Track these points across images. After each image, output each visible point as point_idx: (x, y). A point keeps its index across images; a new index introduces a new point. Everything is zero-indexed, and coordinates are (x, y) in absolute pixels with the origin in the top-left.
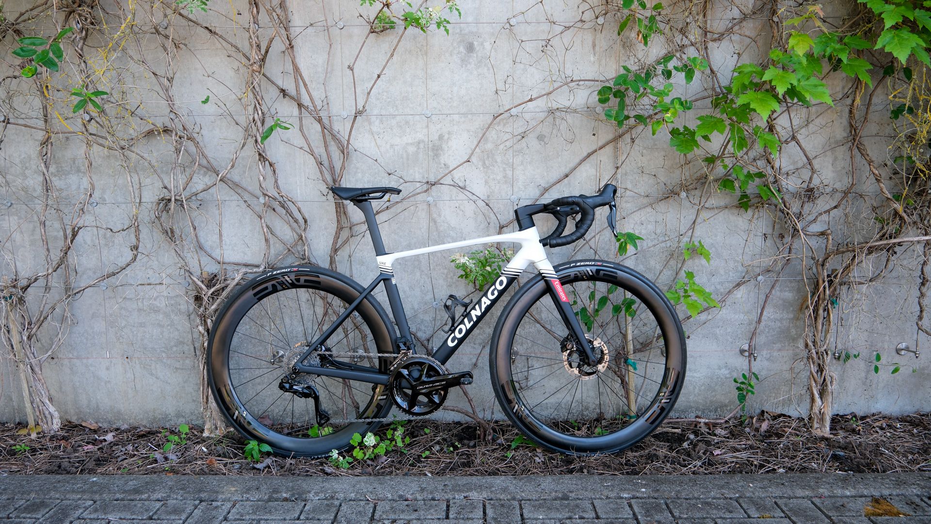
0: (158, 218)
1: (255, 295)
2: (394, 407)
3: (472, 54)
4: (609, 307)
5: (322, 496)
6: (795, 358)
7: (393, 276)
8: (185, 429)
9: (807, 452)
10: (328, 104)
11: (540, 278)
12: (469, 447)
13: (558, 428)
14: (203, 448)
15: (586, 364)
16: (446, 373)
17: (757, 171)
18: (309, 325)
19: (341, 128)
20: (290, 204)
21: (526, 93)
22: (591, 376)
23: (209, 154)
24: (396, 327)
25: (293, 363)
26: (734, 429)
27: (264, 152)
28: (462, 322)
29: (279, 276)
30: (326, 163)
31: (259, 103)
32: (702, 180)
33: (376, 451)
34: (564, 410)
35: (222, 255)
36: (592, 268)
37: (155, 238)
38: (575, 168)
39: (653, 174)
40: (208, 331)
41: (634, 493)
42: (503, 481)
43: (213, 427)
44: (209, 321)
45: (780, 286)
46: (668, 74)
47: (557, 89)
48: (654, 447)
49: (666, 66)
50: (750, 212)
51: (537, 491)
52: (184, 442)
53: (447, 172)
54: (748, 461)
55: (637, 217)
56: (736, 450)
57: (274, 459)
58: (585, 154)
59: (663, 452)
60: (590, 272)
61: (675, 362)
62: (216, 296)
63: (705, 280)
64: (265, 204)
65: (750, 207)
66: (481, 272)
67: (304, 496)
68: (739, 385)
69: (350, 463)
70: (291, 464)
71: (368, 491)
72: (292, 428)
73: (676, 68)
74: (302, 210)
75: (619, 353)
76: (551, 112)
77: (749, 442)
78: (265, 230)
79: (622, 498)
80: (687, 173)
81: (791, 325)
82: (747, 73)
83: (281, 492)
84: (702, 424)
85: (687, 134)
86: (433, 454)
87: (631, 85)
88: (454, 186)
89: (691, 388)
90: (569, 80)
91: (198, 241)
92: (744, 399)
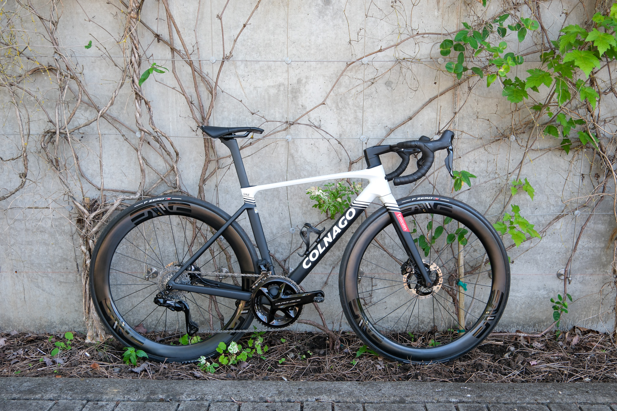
0: (44, 149)
1: (133, 220)
2: (255, 320)
3: (328, 7)
4: (444, 236)
5: (193, 397)
6: (605, 282)
7: (255, 206)
8: (70, 336)
9: (610, 363)
10: (198, 49)
11: (385, 210)
12: (319, 355)
13: (397, 339)
14: (86, 353)
15: (423, 285)
16: (301, 291)
17: (578, 118)
18: (180, 246)
19: (210, 71)
20: (164, 139)
21: (376, 43)
22: (427, 296)
23: (90, 92)
24: (257, 249)
25: (167, 281)
26: (549, 342)
27: (140, 91)
28: (316, 247)
29: (155, 204)
30: (196, 102)
31: (136, 47)
32: (529, 126)
33: (239, 358)
34: (402, 323)
35: (102, 184)
36: (430, 202)
37: (41, 166)
38: (418, 112)
39: (487, 118)
40: (90, 250)
41: (461, 398)
42: (349, 386)
43: (94, 334)
44: (90, 242)
45: (594, 219)
46: (503, 32)
47: (404, 41)
48: (479, 358)
49: (501, 24)
50: (571, 154)
51: (378, 396)
52: (70, 348)
53: (304, 112)
54: (559, 370)
55: (471, 156)
56: (549, 361)
57: (150, 364)
58: (427, 99)
59: (487, 362)
60: (428, 206)
61: (500, 286)
62: (97, 219)
63: (528, 212)
64: (141, 138)
65: (571, 149)
66: (333, 203)
67: (178, 397)
68: (555, 304)
69: (216, 368)
70: (165, 368)
71: (233, 394)
72: (164, 336)
73: (510, 27)
74: (175, 145)
75: (452, 275)
76: (398, 61)
77: (561, 354)
78: (141, 162)
79: (451, 402)
80: (517, 119)
81: (602, 253)
82: (573, 33)
83: (157, 394)
84: (522, 338)
85: (518, 85)
86: (288, 361)
87: (470, 41)
88: (310, 126)
89: (513, 306)
90: (415, 33)
91: (80, 170)
92: (559, 317)
